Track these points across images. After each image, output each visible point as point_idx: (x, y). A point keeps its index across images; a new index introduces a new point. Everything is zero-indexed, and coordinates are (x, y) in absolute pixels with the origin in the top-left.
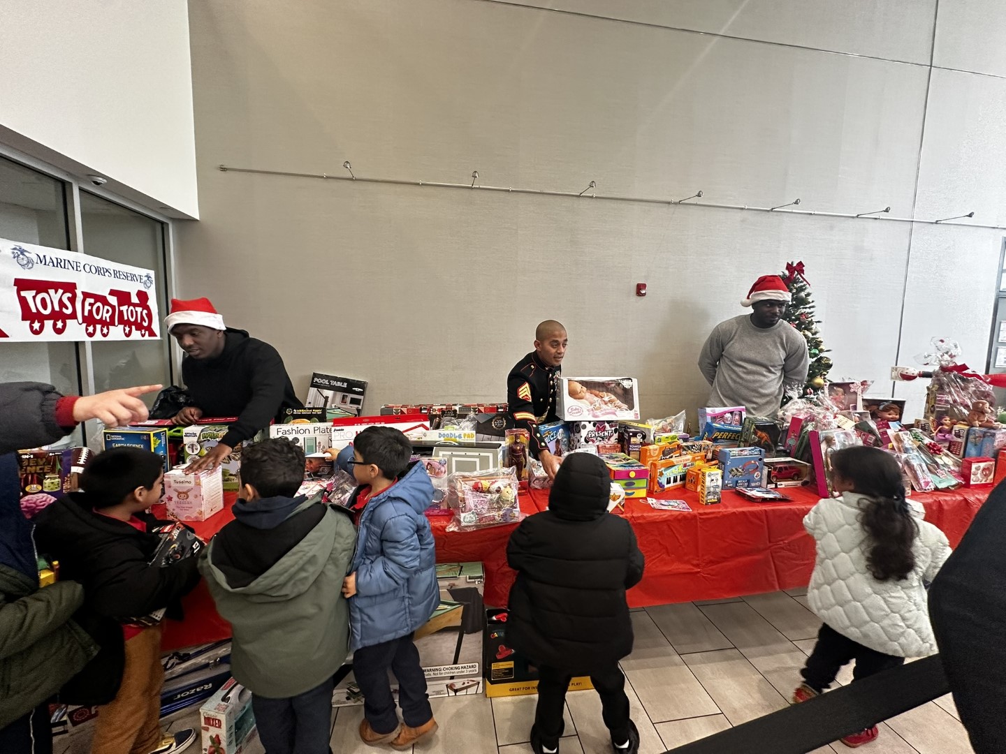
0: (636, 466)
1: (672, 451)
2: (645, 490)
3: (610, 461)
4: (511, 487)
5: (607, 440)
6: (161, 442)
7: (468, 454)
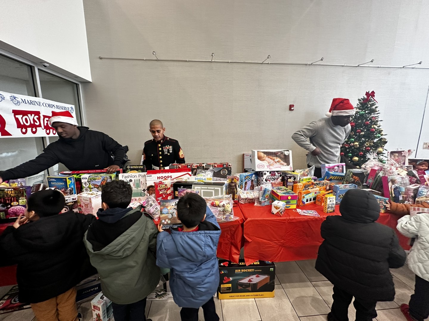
0: (291, 193)
1: (309, 186)
2: (295, 205)
3: (278, 191)
4: (229, 204)
5: (276, 180)
6: (72, 182)
7: (209, 188)
